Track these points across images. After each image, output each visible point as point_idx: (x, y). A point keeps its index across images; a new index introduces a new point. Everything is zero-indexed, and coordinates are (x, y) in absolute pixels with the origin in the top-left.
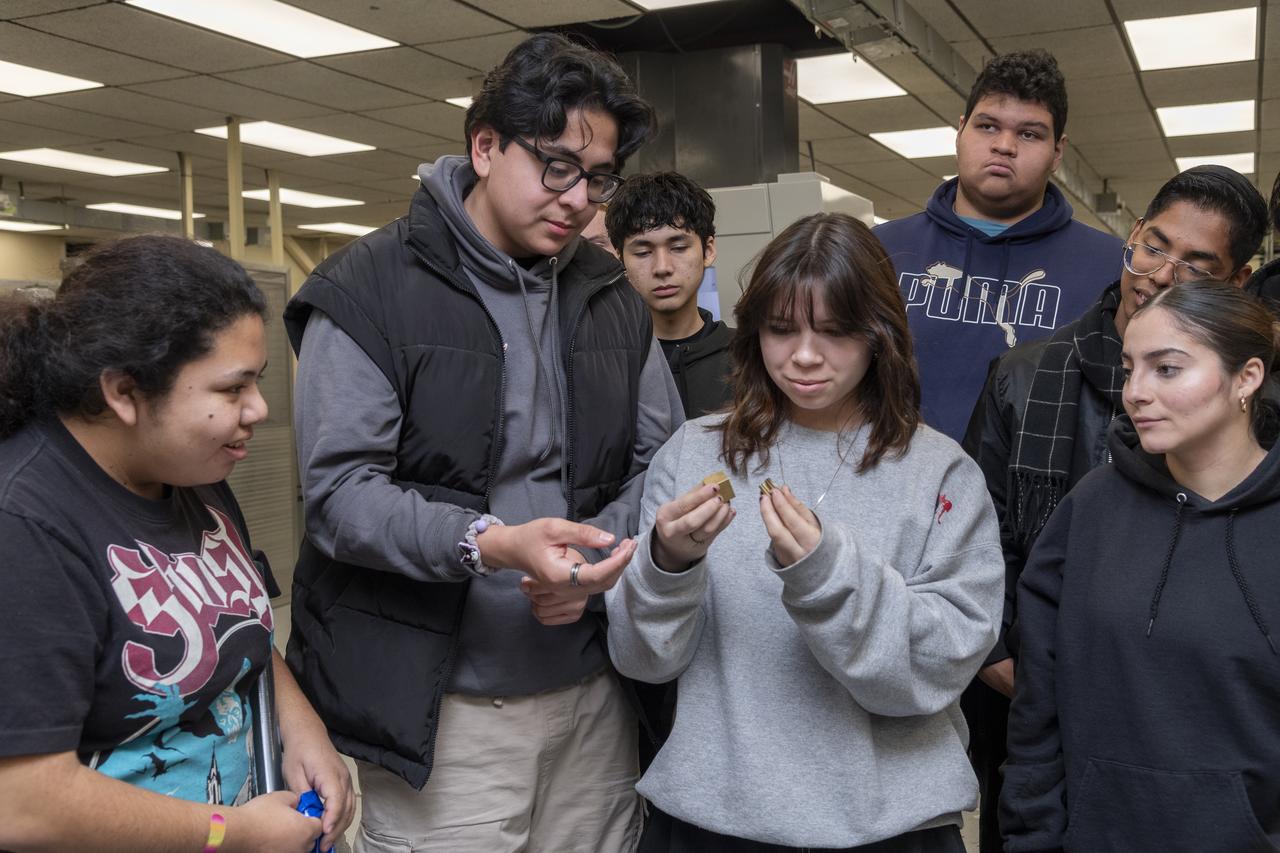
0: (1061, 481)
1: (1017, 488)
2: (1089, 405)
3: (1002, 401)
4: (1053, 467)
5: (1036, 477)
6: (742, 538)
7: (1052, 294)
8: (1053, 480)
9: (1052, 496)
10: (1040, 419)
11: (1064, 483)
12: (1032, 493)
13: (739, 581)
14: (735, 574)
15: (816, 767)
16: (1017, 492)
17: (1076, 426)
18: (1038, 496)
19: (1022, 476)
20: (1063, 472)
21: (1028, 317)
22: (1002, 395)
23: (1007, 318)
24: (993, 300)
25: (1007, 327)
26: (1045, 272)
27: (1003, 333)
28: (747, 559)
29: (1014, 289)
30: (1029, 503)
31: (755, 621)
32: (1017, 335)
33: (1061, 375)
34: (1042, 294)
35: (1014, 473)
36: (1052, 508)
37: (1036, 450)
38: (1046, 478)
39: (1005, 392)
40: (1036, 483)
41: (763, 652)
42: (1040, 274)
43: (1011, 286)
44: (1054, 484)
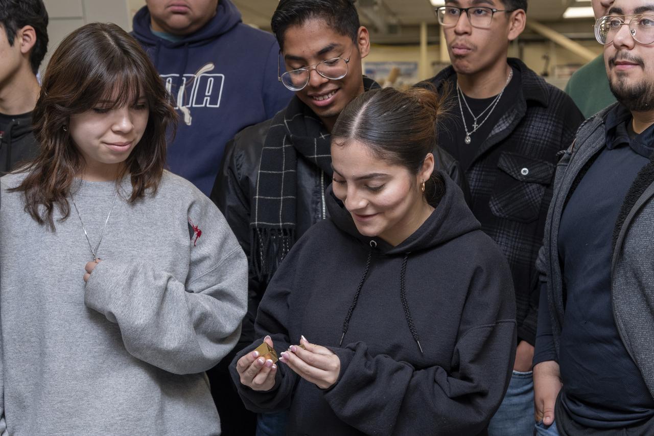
0: (290, 230)
1: (258, 240)
2: (304, 171)
3: (239, 174)
4: (283, 222)
5: (272, 230)
6: (54, 267)
7: (217, 80)
8: (285, 230)
9: (285, 243)
10: (269, 186)
11: (293, 233)
12: (270, 241)
13: (56, 298)
14: (52, 293)
15: (120, 418)
16: (258, 243)
17: (296, 189)
18: (274, 245)
19: (260, 230)
20: (291, 224)
21: (199, 100)
22: (238, 169)
23: (185, 102)
24: (175, 90)
25: (185, 110)
26: (214, 64)
27: (182, 114)
28: (59, 282)
29: (190, 80)
30: (268, 250)
31: (70, 324)
32: (191, 115)
33: (281, 150)
34: (211, 82)
35: (255, 230)
36: (286, 253)
37: (269, 210)
38: (279, 230)
39: (241, 166)
40: (273, 235)
41: (78, 346)
42: (210, 67)
43: (188, 78)
44: (285, 234)
